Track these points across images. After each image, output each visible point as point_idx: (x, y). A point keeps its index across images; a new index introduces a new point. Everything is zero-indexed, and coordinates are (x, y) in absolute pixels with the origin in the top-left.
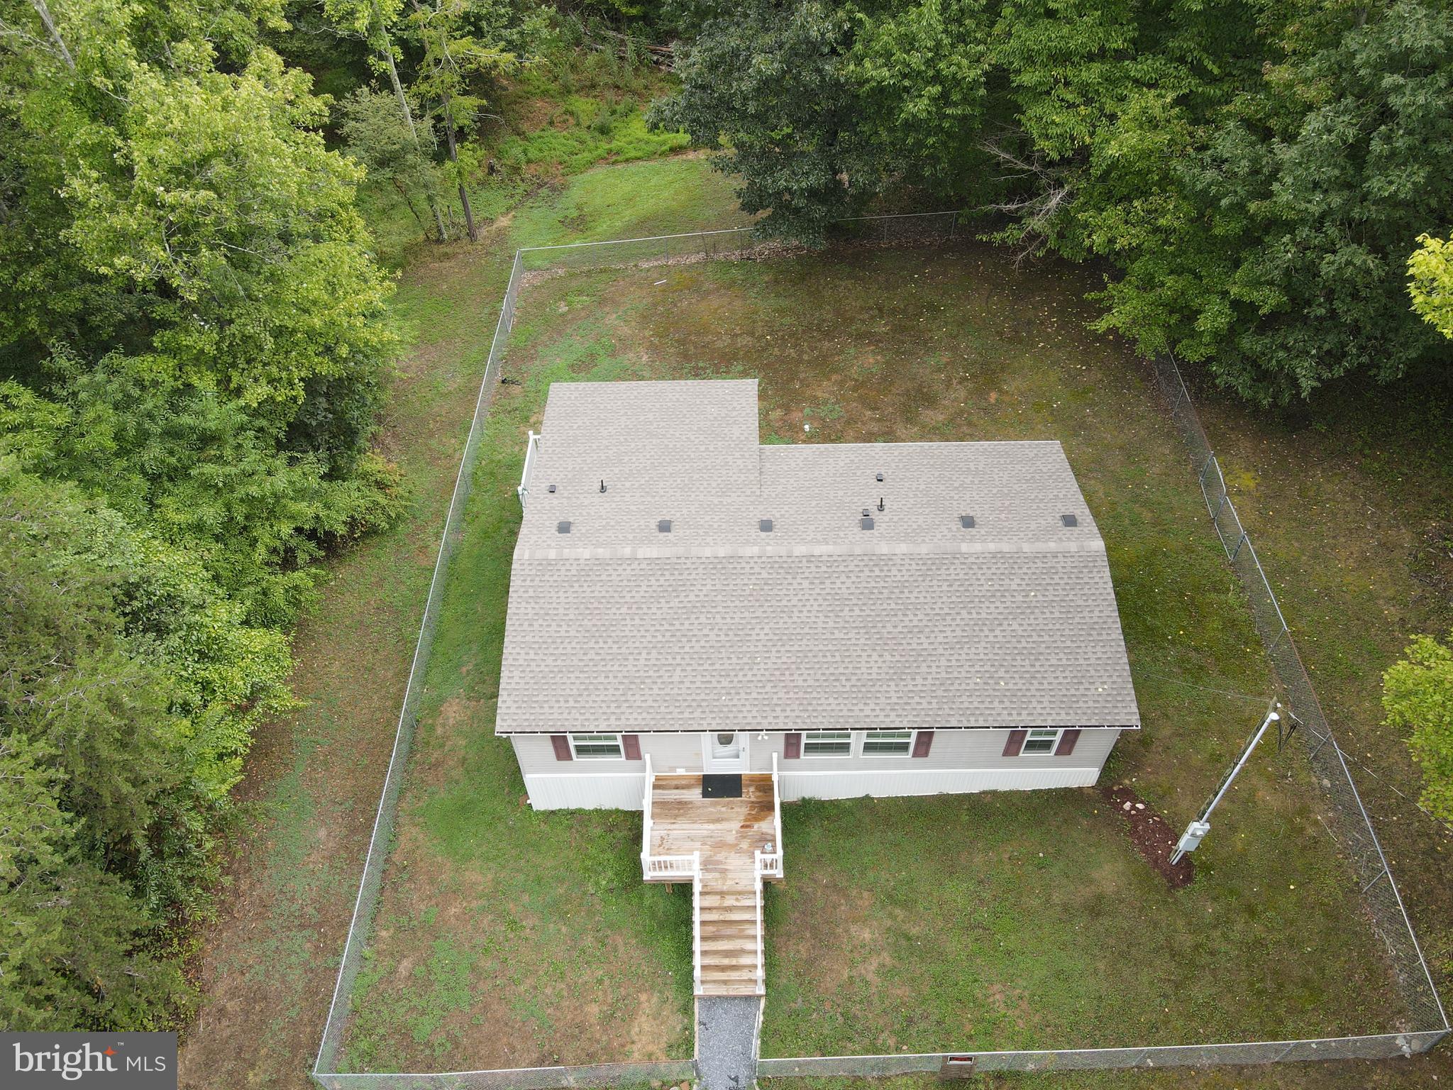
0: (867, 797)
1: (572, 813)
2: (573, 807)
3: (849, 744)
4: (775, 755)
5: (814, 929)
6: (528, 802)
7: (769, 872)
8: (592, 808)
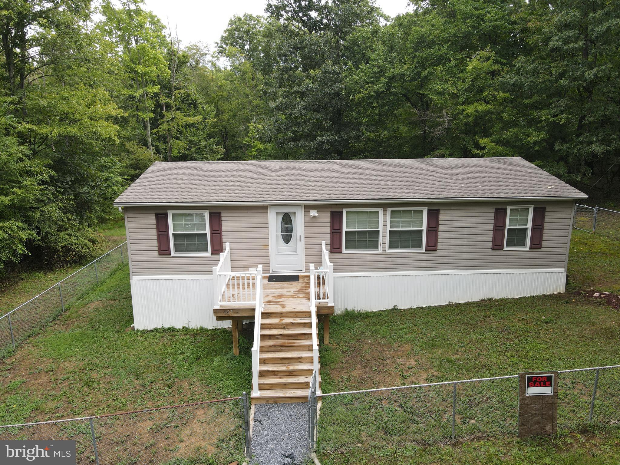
0: (395, 309)
1: (164, 330)
2: (166, 326)
3: (378, 231)
4: (324, 243)
5: (362, 363)
6: (132, 325)
7: (322, 301)
8: (181, 328)
